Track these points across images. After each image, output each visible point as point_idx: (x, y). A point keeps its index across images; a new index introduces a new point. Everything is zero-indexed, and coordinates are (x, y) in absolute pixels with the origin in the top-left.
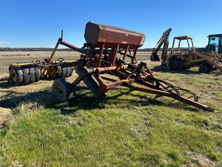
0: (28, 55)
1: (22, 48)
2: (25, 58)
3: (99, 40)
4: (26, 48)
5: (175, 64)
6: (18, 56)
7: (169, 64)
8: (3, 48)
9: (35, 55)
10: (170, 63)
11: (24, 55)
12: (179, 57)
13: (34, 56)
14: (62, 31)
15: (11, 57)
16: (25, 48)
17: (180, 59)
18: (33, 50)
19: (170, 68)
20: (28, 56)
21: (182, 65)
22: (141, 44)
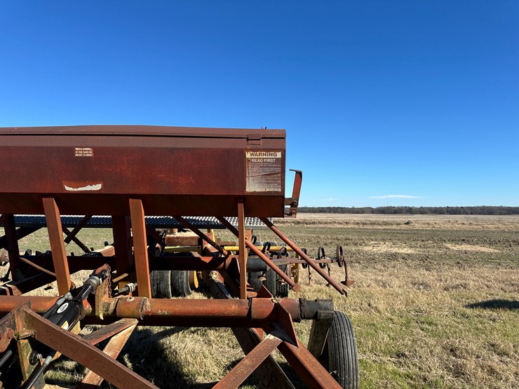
0: (407, 224)
9: (425, 224)
22: (258, 190)
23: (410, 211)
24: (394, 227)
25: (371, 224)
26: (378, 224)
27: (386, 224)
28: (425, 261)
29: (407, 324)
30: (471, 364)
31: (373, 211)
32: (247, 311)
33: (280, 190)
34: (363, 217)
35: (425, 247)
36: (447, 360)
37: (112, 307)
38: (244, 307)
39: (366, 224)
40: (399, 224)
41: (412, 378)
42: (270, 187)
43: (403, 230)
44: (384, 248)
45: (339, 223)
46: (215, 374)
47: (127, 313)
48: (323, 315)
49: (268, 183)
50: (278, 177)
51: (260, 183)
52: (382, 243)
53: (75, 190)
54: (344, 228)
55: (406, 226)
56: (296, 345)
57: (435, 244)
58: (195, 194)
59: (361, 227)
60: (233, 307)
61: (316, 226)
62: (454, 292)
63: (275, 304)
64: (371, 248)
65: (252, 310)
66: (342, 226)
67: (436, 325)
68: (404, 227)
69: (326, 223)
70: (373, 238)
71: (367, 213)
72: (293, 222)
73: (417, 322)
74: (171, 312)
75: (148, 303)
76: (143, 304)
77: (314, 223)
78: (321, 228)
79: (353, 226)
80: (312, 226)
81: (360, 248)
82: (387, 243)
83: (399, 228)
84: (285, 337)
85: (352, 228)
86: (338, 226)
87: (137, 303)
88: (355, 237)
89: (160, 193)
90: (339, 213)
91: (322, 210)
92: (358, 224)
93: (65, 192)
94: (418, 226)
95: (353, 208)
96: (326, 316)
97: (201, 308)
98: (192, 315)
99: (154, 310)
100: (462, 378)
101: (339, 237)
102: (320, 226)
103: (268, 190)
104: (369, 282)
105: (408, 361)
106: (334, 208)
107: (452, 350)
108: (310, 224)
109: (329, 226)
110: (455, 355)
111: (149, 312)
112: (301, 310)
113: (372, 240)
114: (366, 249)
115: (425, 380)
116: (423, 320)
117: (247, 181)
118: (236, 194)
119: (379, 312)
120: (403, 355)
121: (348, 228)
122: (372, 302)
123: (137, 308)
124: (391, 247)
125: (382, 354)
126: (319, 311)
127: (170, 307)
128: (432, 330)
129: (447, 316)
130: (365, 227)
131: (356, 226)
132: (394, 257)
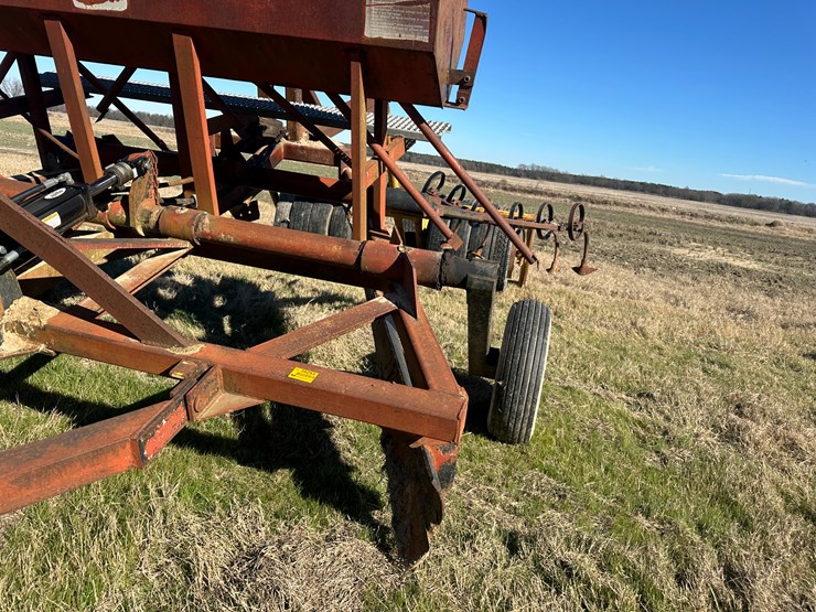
22: (385, 36)
23: (788, 208)
24: (746, 228)
25: (706, 217)
26: (717, 219)
27: (733, 220)
28: (771, 284)
29: (684, 361)
30: (759, 430)
31: (719, 199)
32: (356, 257)
33: (426, 39)
34: (697, 206)
35: (785, 264)
36: (720, 417)
37: (154, 219)
38: (351, 250)
39: (696, 216)
40: (756, 224)
41: (644, 427)
42: (408, 32)
43: (761, 235)
44: (709, 255)
45: (650, 209)
46: (342, 362)
47: (175, 230)
48: (476, 282)
49: (407, 22)
50: (425, 10)
51: (390, 20)
52: (710, 247)
53: (89, 7)
54: (656, 218)
55: (768, 229)
56: (416, 317)
57: (807, 263)
58: (276, 32)
59: (687, 219)
60: (335, 247)
61: (608, 207)
62: (794, 332)
63: (401, 254)
64: (687, 251)
65: (363, 257)
66: (653, 214)
67: (733, 369)
68: (763, 229)
69: (627, 205)
70: (697, 237)
71: (708, 201)
72: (570, 197)
73: (703, 360)
74: (240, 240)
75: (207, 221)
76: (199, 221)
77: (605, 203)
78: (615, 212)
79: (672, 217)
80: (601, 207)
81: (668, 249)
82: (719, 248)
83: (752, 230)
84: (404, 304)
85: (669, 220)
86: (646, 213)
87: (190, 217)
88: (666, 233)
89: (218, 26)
90: (659, 194)
91: (629, 186)
92: (683, 213)
93: (74, 11)
94: (788, 232)
95: (687, 190)
96: (480, 285)
97: (286, 241)
98: (269, 249)
99: (215, 231)
100: (735, 446)
101: (640, 228)
102: (615, 208)
103: (404, 37)
104: (652, 294)
105: (651, 405)
106: (652, 185)
107: (738, 407)
108: (598, 203)
109: (631, 210)
110: (740, 414)
111: (205, 234)
112: (441, 270)
113: (695, 241)
114: (678, 251)
115: (665, 433)
116: (713, 358)
117: (367, 15)
118: (347, 40)
119: (644, 335)
120: (650, 396)
121: (664, 219)
122: (640, 321)
123: (190, 224)
124: (723, 255)
125: (613, 388)
126: (470, 275)
127: (238, 232)
128: (722, 375)
129: (762, 361)
130: (694, 220)
131: (678, 218)
132: (721, 269)
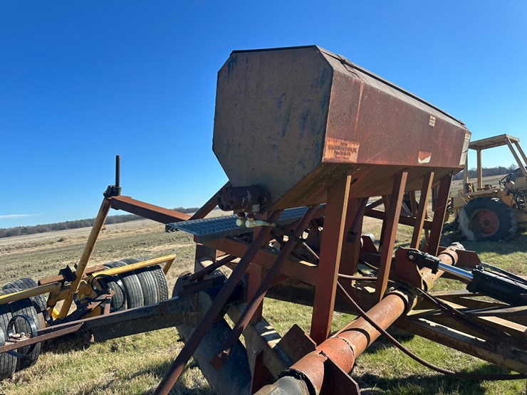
0: (61, 240)
1: (55, 224)
2: (53, 249)
3: (328, 155)
4: (64, 223)
5: (487, 222)
6: (36, 245)
7: (469, 224)
8: (9, 229)
9: (79, 238)
10: (470, 218)
11: (51, 243)
12: (497, 200)
13: (75, 242)
14: (117, 157)
15: (17, 252)
16: (62, 222)
17: (501, 204)
18: (81, 224)
19: (476, 235)
20: (60, 244)
21: (513, 222)
24: (48, 246)
26: (26, 247)
